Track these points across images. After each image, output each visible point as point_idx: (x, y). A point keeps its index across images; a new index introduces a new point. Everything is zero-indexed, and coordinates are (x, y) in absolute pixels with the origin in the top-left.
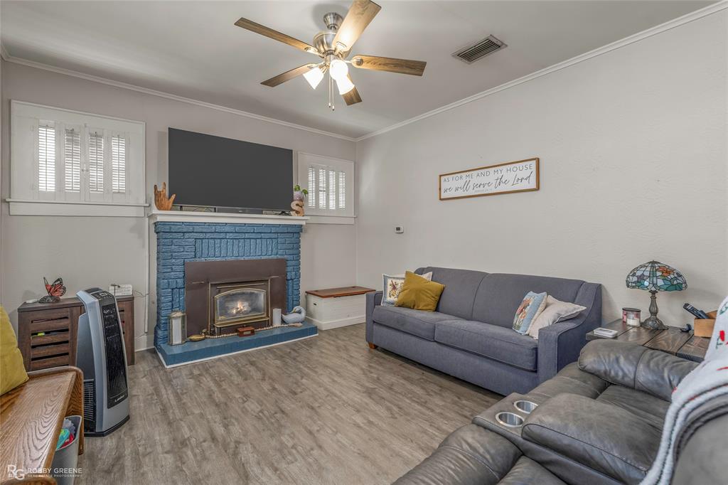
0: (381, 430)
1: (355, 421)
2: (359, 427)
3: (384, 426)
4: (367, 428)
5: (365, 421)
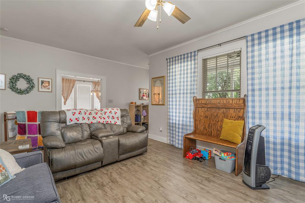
0: (131, 189)
1: (144, 193)
2: (141, 190)
3: (129, 191)
4: (137, 190)
5: (138, 193)
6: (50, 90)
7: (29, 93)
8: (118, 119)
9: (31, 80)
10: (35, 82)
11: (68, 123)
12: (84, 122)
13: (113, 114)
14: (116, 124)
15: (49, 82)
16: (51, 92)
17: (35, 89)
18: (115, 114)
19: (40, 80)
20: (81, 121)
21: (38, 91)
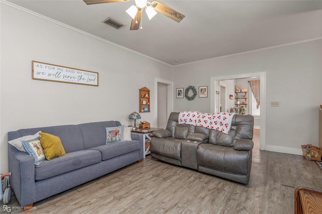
6: (206, 96)
7: (194, 100)
8: (226, 127)
9: (195, 89)
10: (197, 91)
11: (179, 123)
12: (191, 123)
13: (222, 120)
14: (223, 131)
15: (205, 89)
16: (207, 97)
17: (197, 96)
18: (224, 120)
19: (200, 88)
20: (188, 123)
21: (199, 97)
